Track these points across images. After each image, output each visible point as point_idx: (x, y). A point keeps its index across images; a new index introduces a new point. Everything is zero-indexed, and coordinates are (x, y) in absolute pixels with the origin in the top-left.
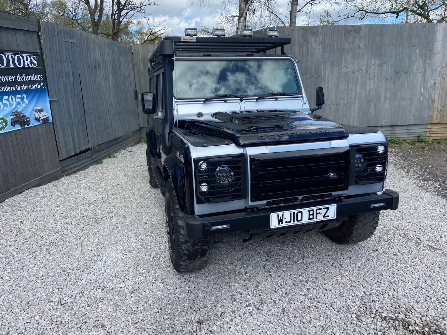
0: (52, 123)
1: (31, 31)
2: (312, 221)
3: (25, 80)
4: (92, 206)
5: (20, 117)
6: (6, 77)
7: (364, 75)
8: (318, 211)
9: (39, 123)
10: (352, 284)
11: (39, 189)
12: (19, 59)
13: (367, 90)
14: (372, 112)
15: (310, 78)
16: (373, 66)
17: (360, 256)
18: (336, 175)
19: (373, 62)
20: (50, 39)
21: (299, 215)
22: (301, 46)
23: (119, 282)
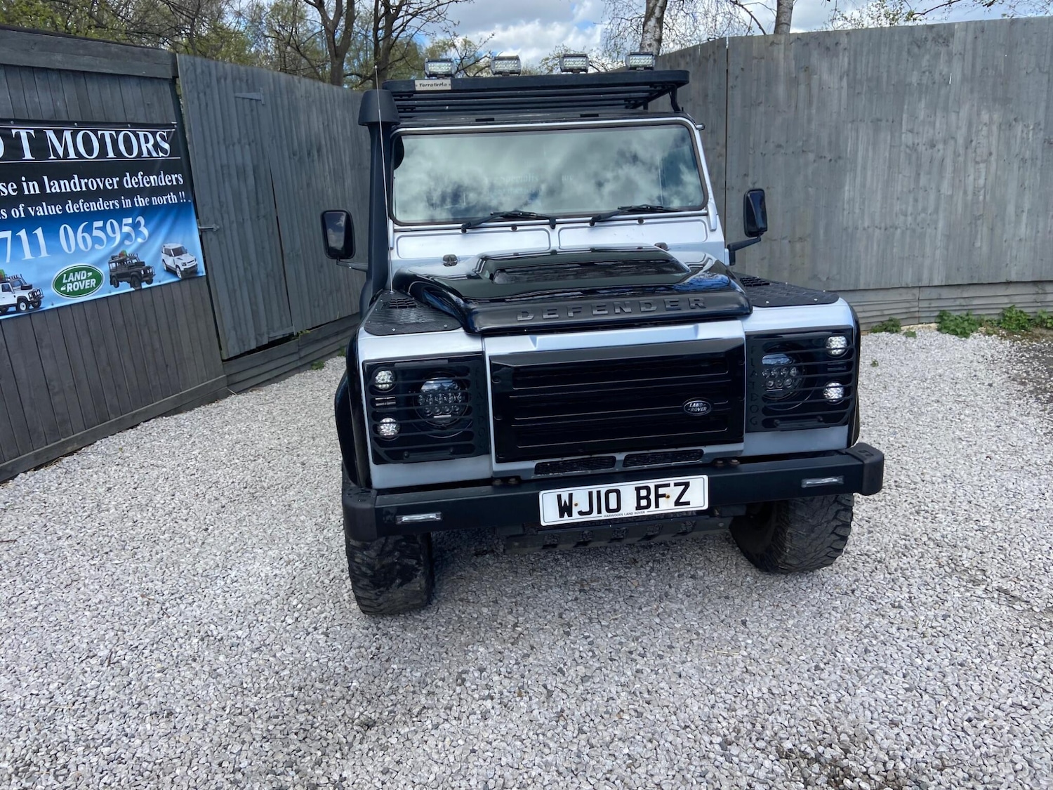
0: (205, 279)
1: (156, 78)
2: (646, 512)
3: (141, 185)
4: (260, 461)
5: (131, 266)
6: (98, 180)
7: (961, 152)
8: (661, 491)
9: (175, 280)
10: (749, 668)
11: (171, 421)
12: (127, 140)
13: (970, 189)
14: (982, 244)
15: (814, 161)
16: (985, 128)
17: (804, 603)
18: (707, 406)
19: (985, 117)
20: (198, 93)
21: (613, 497)
22: (793, 82)
23: (239, 627)
